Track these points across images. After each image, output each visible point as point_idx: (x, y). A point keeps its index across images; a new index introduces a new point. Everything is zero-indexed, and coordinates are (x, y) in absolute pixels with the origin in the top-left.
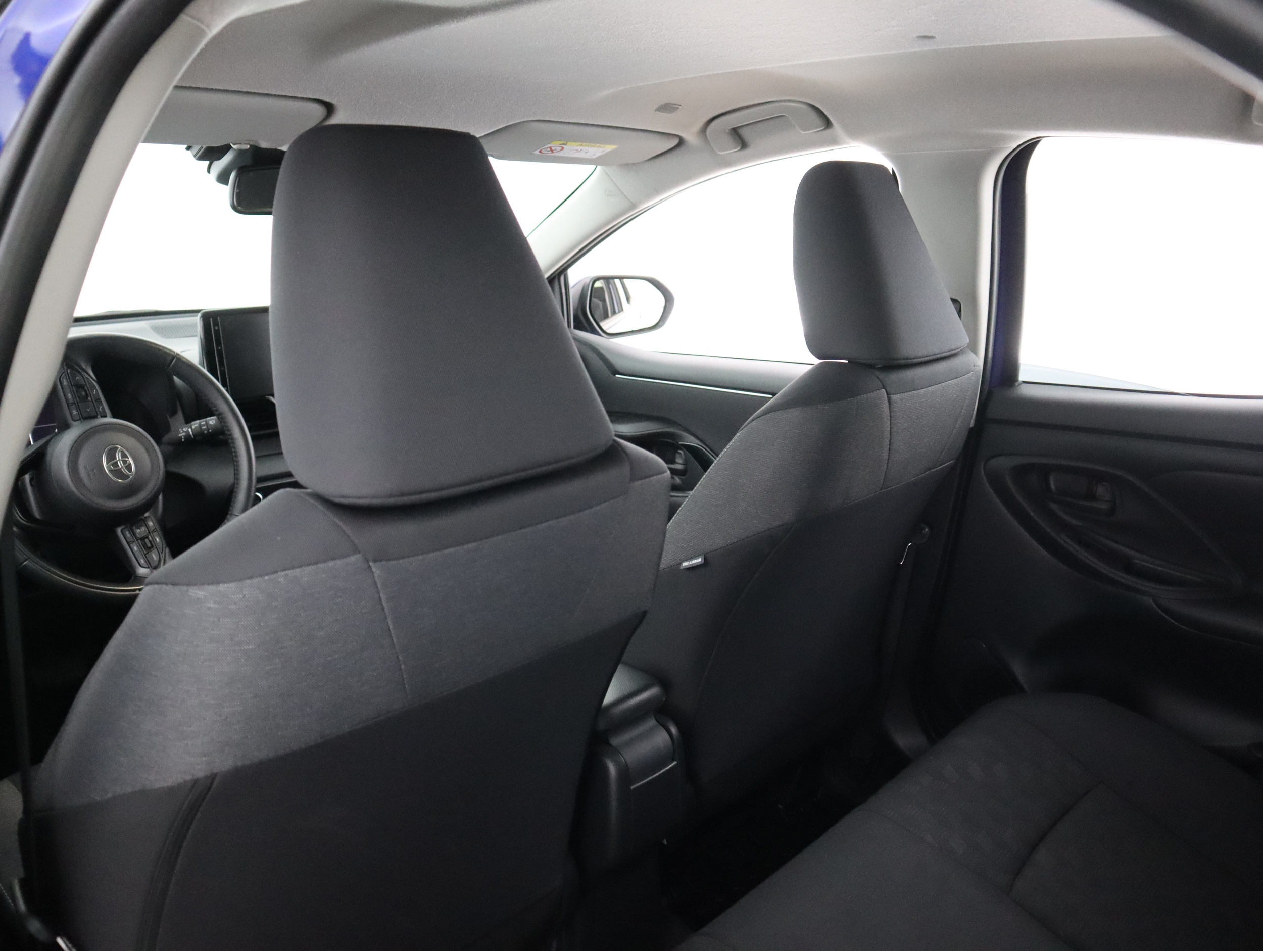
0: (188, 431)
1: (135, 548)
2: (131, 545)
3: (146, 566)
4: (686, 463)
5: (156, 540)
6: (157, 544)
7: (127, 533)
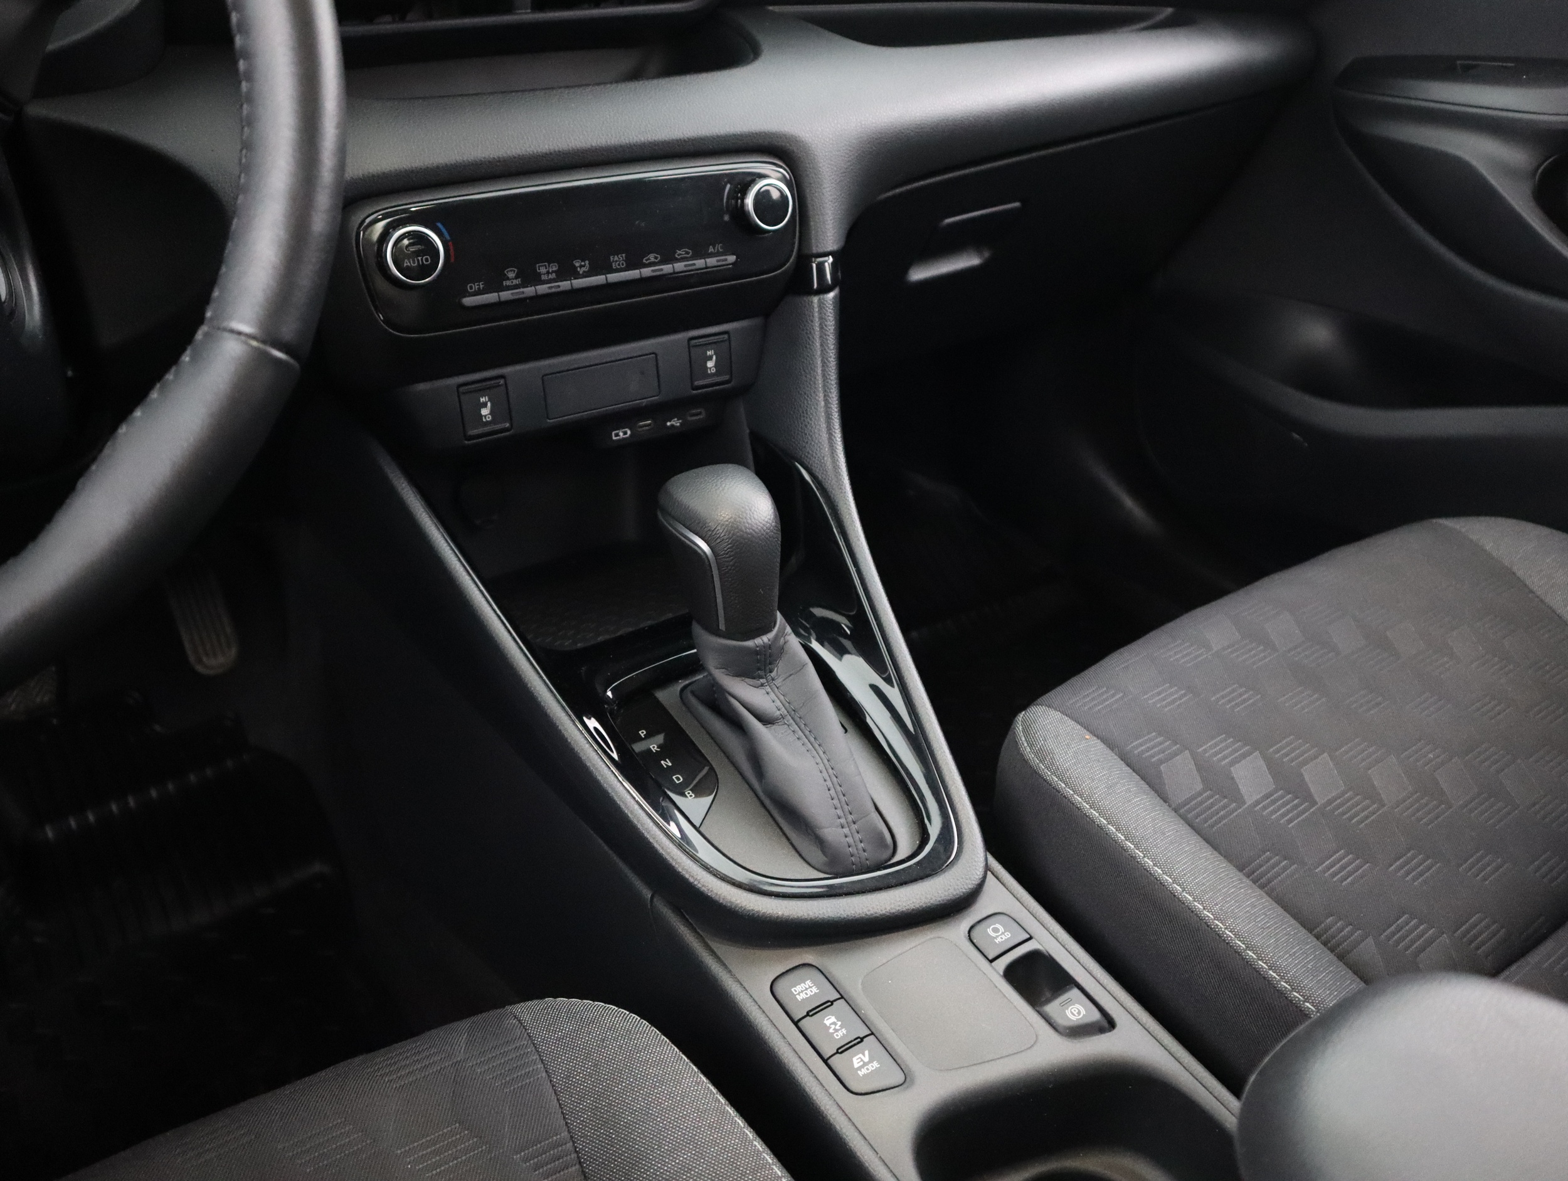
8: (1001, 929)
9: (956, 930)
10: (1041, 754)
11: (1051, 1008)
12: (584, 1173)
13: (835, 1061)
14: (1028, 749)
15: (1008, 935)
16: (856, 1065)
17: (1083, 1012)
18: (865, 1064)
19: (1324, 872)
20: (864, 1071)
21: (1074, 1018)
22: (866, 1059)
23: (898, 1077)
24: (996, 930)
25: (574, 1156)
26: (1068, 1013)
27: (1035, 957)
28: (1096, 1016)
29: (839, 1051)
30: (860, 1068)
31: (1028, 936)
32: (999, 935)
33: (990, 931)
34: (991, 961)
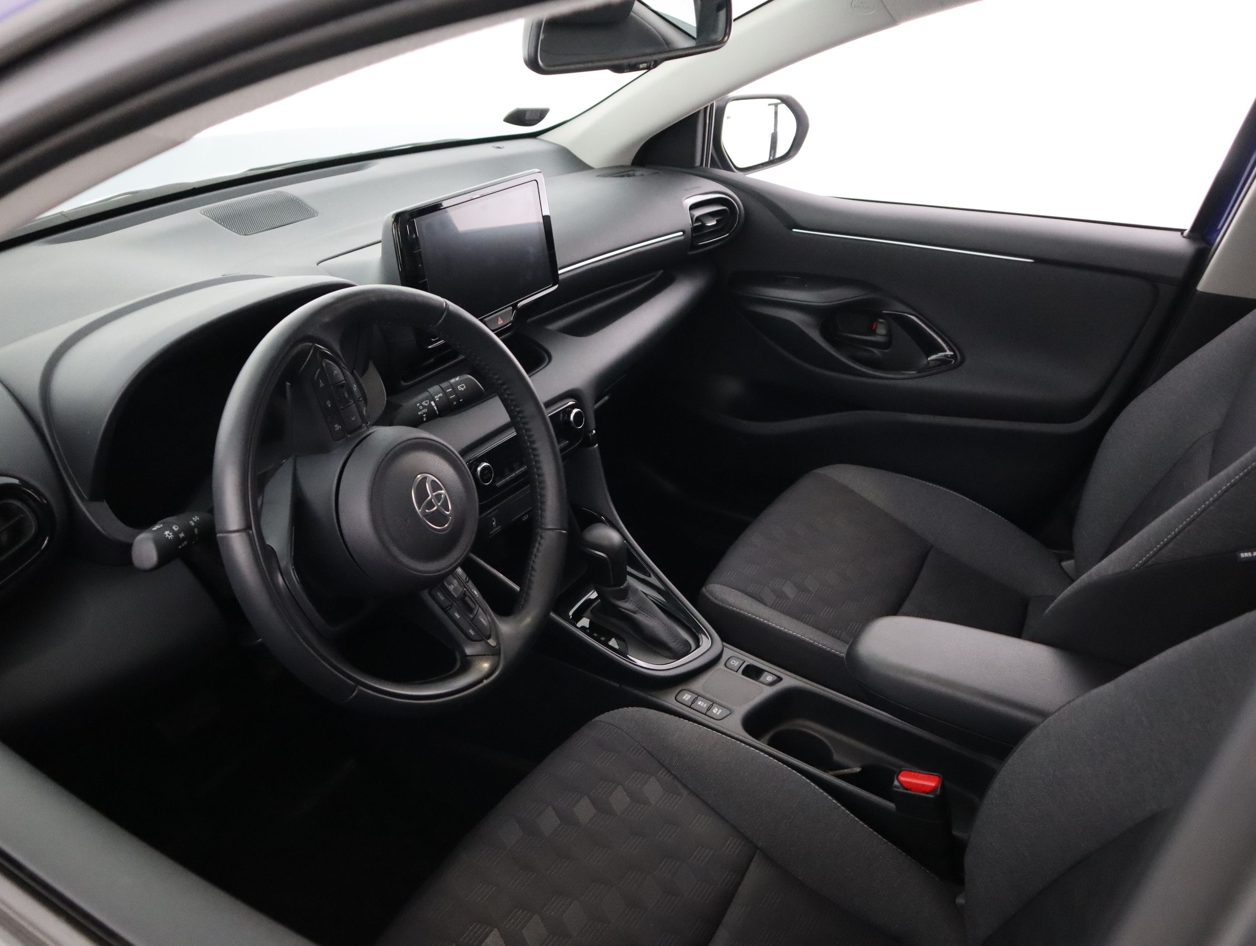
0: (430, 403)
1: (457, 615)
2: (450, 611)
3: (477, 638)
4: (889, 334)
5: (474, 593)
6: (477, 598)
7: (439, 594)
8: (735, 661)
9: (721, 665)
10: (721, 600)
11: (762, 679)
12: (648, 752)
13: (708, 713)
14: (716, 600)
15: (738, 663)
16: (715, 712)
17: (771, 678)
18: (717, 711)
19: (823, 615)
20: (718, 714)
21: (770, 680)
22: (717, 710)
23: (728, 712)
24: (733, 662)
25: (643, 748)
26: (767, 679)
27: (748, 667)
28: (775, 678)
29: (708, 710)
30: (717, 713)
31: (743, 661)
32: (735, 663)
33: (731, 663)
34: (737, 671)
